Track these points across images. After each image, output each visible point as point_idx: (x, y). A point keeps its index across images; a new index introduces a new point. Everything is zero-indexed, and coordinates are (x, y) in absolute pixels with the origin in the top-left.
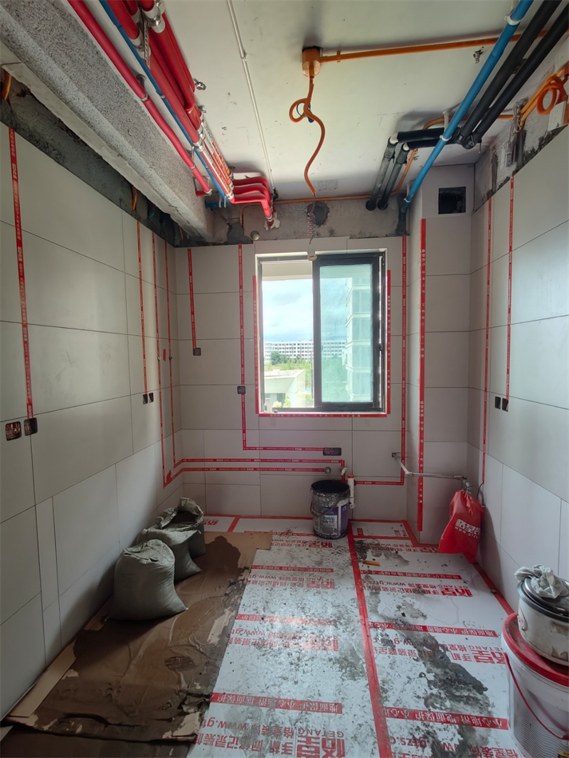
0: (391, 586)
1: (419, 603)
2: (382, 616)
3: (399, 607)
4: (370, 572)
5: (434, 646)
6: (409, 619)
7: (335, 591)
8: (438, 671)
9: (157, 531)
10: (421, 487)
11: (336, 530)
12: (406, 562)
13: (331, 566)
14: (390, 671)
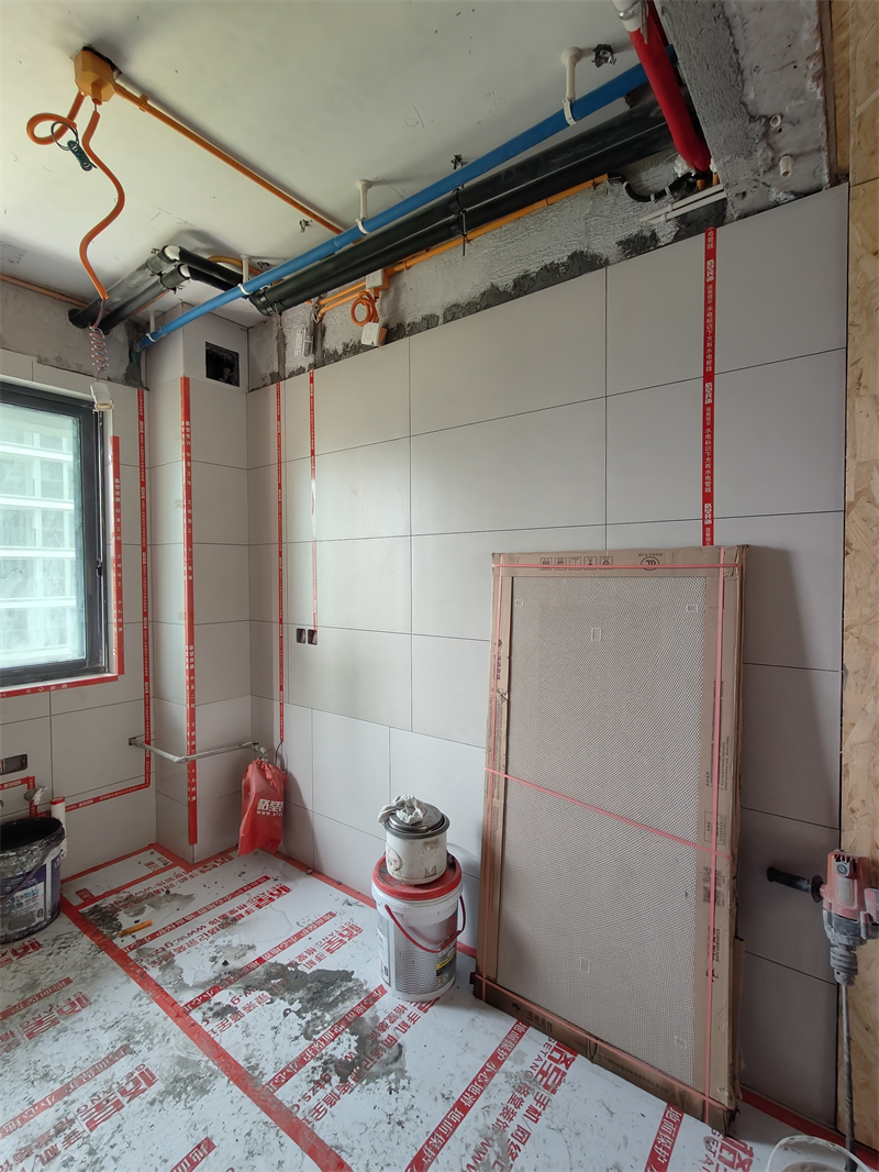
0: (187, 940)
1: (236, 937)
3: (214, 959)
4: (142, 942)
5: (281, 971)
6: (235, 964)
7: (95, 1007)
8: (301, 994)
12: (190, 898)
14: (248, 1041)
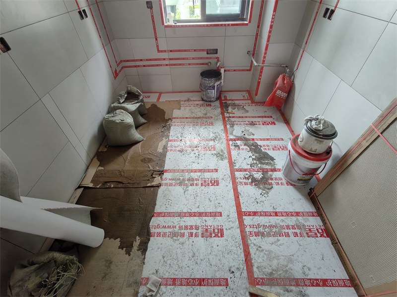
0: (240, 123)
1: (252, 129)
2: (234, 136)
3: (243, 132)
4: (230, 117)
5: (256, 146)
6: (247, 136)
7: (213, 127)
8: (257, 155)
9: (119, 105)
10: (261, 72)
11: (213, 98)
12: (247, 111)
13: (211, 115)
14: (237, 156)
